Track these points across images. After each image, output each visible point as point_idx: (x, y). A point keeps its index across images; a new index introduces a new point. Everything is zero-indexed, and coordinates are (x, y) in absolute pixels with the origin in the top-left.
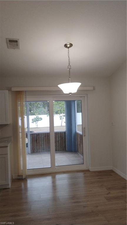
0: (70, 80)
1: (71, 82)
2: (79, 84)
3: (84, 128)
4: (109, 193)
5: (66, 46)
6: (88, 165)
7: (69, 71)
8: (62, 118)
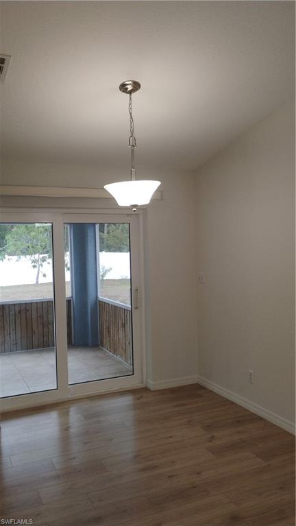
0: (133, 173)
1: (138, 179)
2: (154, 185)
3: (137, 290)
4: (213, 437)
5: (123, 87)
6: (145, 377)
7: (133, 150)
8: (37, 265)
